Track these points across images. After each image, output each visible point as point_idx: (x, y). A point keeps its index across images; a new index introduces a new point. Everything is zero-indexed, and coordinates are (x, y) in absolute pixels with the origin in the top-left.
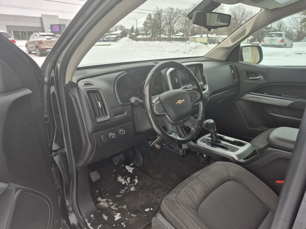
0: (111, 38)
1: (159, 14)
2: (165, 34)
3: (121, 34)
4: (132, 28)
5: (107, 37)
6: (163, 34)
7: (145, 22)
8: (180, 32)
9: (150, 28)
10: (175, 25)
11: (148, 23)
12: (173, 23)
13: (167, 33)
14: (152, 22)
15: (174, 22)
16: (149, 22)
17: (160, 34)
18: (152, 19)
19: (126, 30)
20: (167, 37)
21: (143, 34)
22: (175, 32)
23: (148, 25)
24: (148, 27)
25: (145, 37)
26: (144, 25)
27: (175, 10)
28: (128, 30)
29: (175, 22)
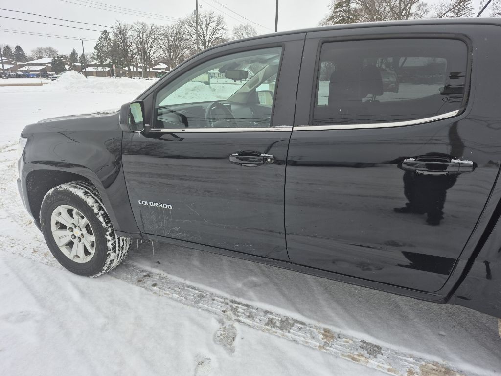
0: (32, 71)
1: (122, 33)
2: (136, 66)
3: (52, 63)
4: (74, 54)
5: (23, 68)
6: (133, 66)
7: (98, 45)
8: (161, 62)
9: (107, 55)
10: (152, 52)
11: (104, 46)
12: (148, 48)
13: (139, 65)
14: (112, 44)
15: (149, 46)
16: (105, 43)
17: (128, 65)
18: (109, 39)
19: (62, 56)
20: (140, 70)
21: (96, 65)
22: (153, 62)
23: (104, 49)
24: (103, 52)
25: (100, 69)
26: (95, 49)
27: (149, 27)
28: (65, 57)
29: (151, 46)
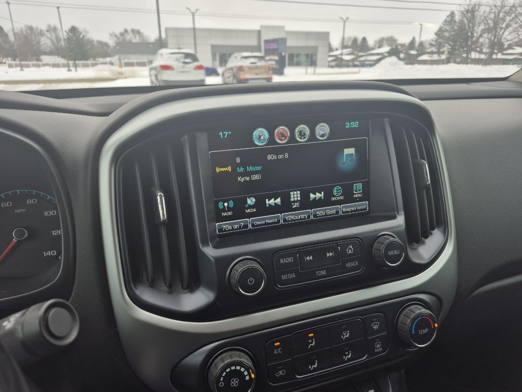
0: (369, 61)
1: (471, 12)
2: (481, 52)
3: (388, 52)
4: (413, 42)
5: (362, 59)
6: (476, 51)
7: (440, 30)
8: (517, 46)
9: (448, 40)
10: (506, 33)
11: (446, 30)
12: (501, 28)
13: (484, 50)
14: (456, 27)
15: (504, 26)
16: (448, 28)
17: (468, 52)
18: (455, 22)
19: (400, 45)
20: (483, 56)
21: (432, 53)
22: (506, 46)
23: (446, 34)
24: (443, 37)
25: (435, 57)
26: (436, 34)
28: (403, 45)
29: (507, 26)
